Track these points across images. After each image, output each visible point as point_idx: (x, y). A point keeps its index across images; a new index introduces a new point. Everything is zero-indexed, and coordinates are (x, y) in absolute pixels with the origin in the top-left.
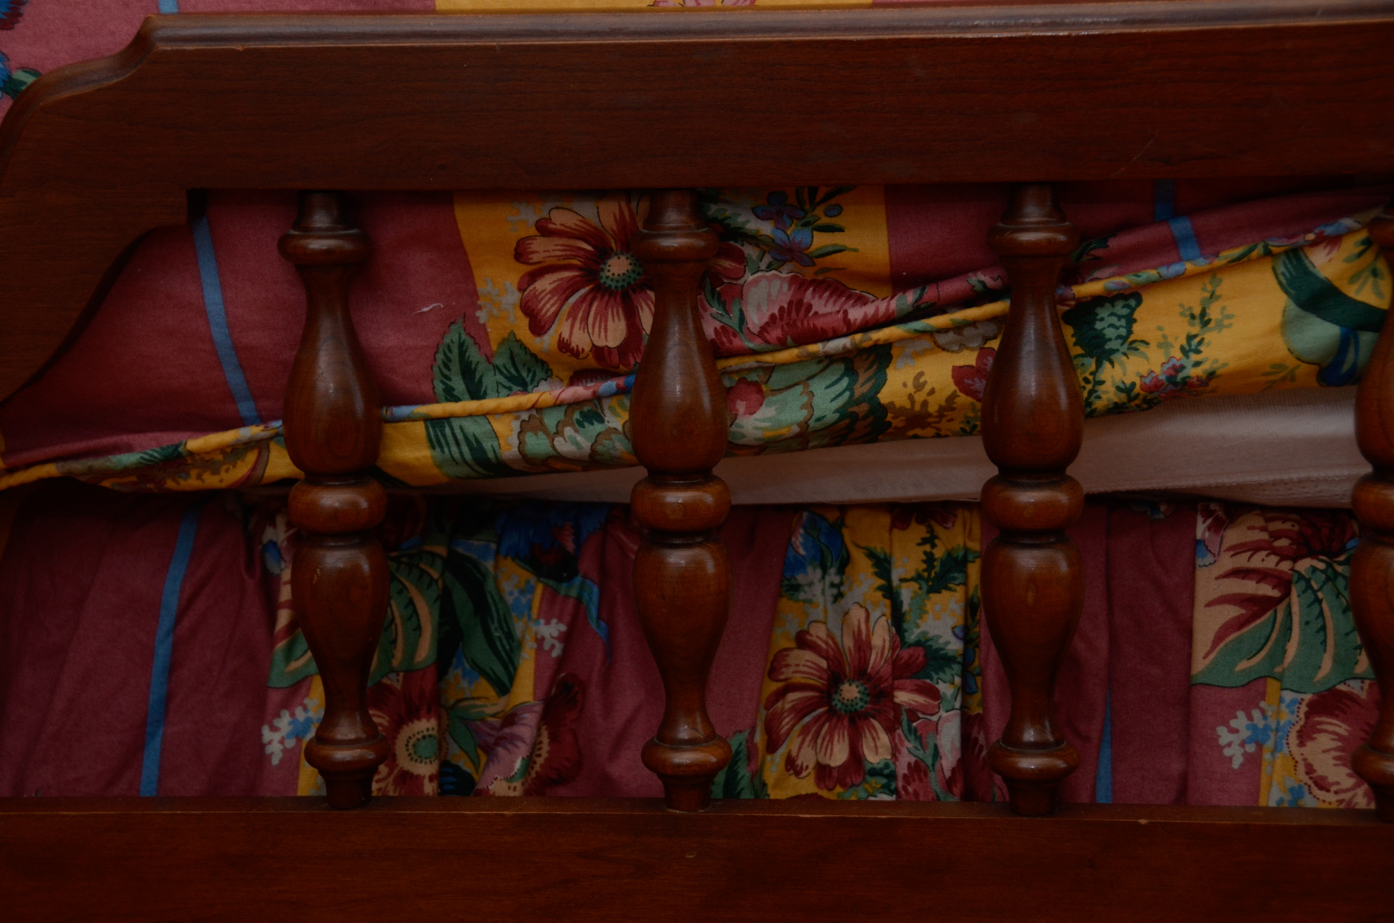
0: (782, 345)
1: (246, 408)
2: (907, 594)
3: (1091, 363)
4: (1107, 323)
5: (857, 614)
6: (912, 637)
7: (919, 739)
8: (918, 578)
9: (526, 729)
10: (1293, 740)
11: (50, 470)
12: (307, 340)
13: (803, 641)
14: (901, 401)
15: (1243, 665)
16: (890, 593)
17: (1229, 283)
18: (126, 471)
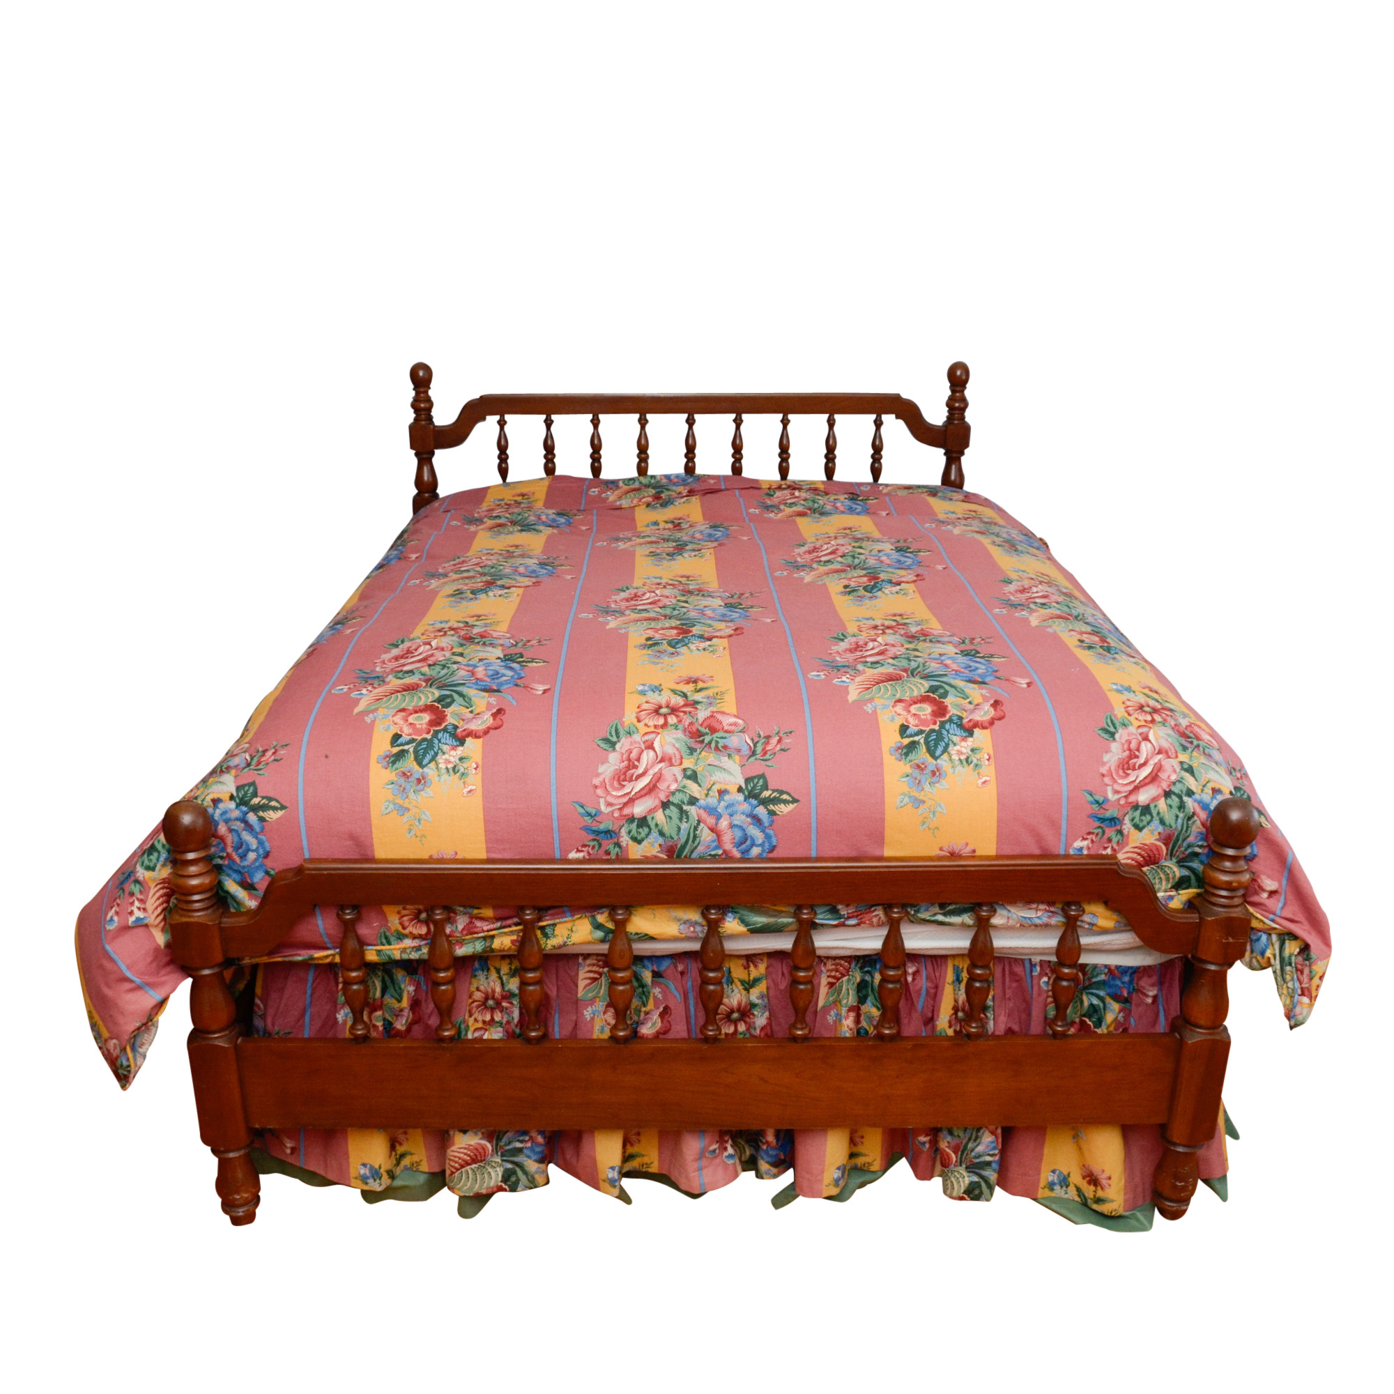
0: (467, 935)
1: (329, 946)
2: (504, 978)
3: (545, 939)
4: (548, 930)
5: (492, 984)
6: (506, 989)
7: (508, 1014)
8: (507, 974)
9: (406, 1013)
10: (602, 1013)
11: (279, 959)
12: (345, 938)
13: (478, 989)
14: (498, 948)
15: (590, 995)
16: (500, 978)
17: (577, 922)
18: (300, 960)
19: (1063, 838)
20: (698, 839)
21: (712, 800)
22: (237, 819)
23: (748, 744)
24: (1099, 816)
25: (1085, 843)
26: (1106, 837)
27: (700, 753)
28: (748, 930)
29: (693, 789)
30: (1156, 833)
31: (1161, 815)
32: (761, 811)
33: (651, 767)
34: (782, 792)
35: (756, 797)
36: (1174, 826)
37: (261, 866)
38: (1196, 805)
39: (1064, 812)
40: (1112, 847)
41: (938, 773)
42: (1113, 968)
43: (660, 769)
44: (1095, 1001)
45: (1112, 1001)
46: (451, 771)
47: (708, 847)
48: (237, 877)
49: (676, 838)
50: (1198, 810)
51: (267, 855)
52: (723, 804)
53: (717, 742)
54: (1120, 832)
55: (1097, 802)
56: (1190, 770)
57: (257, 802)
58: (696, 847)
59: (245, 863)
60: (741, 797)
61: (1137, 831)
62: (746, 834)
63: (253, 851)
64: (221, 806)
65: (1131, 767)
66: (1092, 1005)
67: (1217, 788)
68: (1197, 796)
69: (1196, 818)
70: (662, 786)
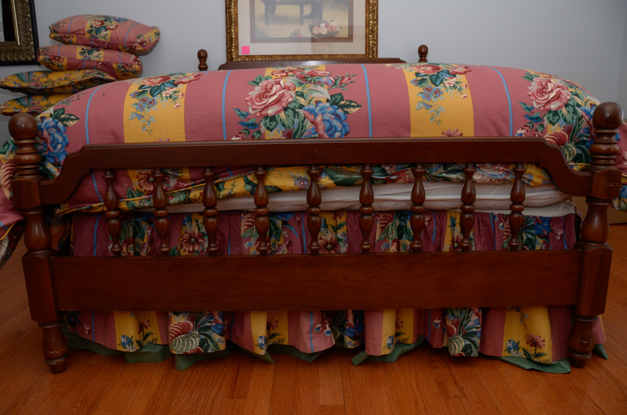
0: (175, 190)
1: (101, 200)
2: (200, 225)
3: (219, 192)
4: (221, 186)
5: (193, 228)
6: (201, 231)
7: (202, 246)
8: (202, 223)
9: (146, 246)
10: (254, 245)
11: (75, 210)
12: (107, 190)
13: (186, 233)
14: (193, 198)
15: (248, 235)
16: (198, 225)
17: (237, 180)
18: (85, 210)
19: (511, 128)
20: (304, 128)
21: (312, 106)
22: (53, 127)
23: (332, 80)
24: (530, 116)
25: (523, 131)
26: (534, 128)
27: (305, 85)
28: (334, 183)
29: (302, 101)
30: (562, 126)
31: (564, 116)
32: (340, 112)
33: (278, 92)
34: (351, 102)
35: (337, 104)
36: (572, 123)
37: (64, 151)
38: (583, 112)
39: (511, 114)
40: (538, 134)
41: (438, 92)
42: (538, 218)
43: (283, 92)
44: (530, 236)
45: (538, 238)
46: (168, 98)
47: (310, 132)
48: (52, 160)
49: (292, 127)
50: (584, 115)
51: (67, 145)
52: (318, 108)
53: (315, 80)
54: (542, 125)
55: (528, 109)
56: (577, 95)
57: (63, 117)
58: (303, 133)
59: (56, 151)
60: (328, 104)
61: (552, 125)
62: (332, 125)
63: (60, 144)
64: (45, 121)
65: (544, 92)
66: (528, 239)
67: (593, 103)
68: (583, 108)
69: (583, 119)
70: (284, 100)
